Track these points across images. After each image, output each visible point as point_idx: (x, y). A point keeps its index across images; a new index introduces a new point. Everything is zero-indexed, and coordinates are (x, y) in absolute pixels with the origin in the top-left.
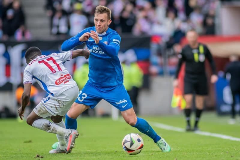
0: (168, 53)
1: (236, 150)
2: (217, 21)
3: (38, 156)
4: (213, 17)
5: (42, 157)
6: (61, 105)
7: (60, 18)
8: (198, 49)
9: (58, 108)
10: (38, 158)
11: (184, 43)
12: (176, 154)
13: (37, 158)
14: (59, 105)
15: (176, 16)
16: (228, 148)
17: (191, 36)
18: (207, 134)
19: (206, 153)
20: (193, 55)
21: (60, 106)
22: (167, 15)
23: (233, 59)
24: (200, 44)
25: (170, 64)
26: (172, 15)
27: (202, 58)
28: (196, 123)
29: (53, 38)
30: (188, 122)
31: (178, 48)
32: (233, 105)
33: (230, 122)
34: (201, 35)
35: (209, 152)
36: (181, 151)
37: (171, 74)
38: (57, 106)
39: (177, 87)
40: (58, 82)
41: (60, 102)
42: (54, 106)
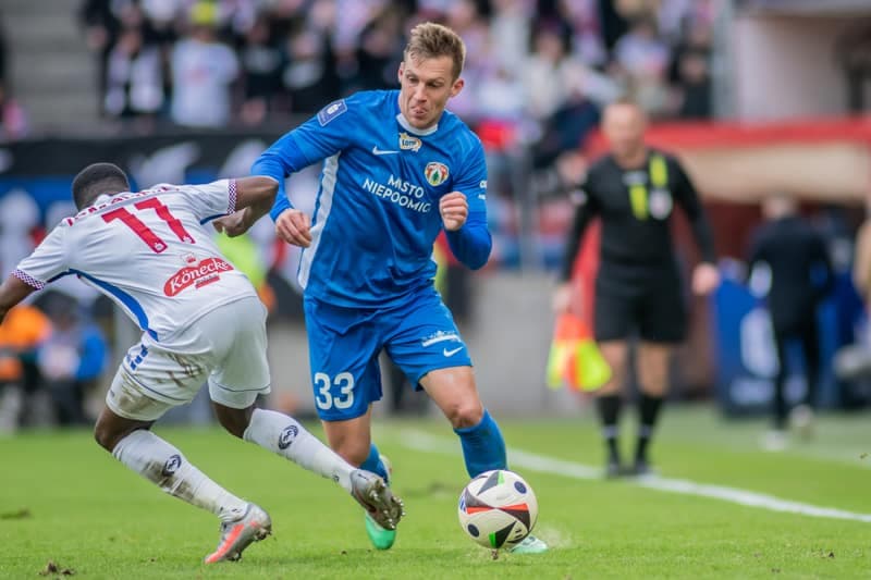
0: (536, 186)
1: (789, 545)
2: (719, 68)
3: (53, 569)
4: (705, 51)
5: (67, 573)
6: (188, 369)
7: (134, 56)
8: (646, 168)
9: (184, 378)
10: (52, 576)
11: (597, 151)
12: (567, 561)
13: (51, 574)
14: (183, 369)
15: (567, 48)
16: (763, 541)
17: (619, 122)
18: (682, 487)
19: (679, 558)
20: (625, 192)
21: (186, 372)
22: (533, 46)
23: (778, 209)
24: (652, 152)
25: (546, 229)
26: (551, 44)
27: (661, 205)
28: (643, 445)
29: (109, 131)
30: (612, 444)
31: (574, 169)
32: (780, 379)
33: (769, 441)
34: (658, 120)
35: (691, 555)
36: (586, 552)
37: (549, 262)
38: (177, 376)
39: (570, 311)
40: (173, 284)
41: (185, 361)
42: (167, 376)
